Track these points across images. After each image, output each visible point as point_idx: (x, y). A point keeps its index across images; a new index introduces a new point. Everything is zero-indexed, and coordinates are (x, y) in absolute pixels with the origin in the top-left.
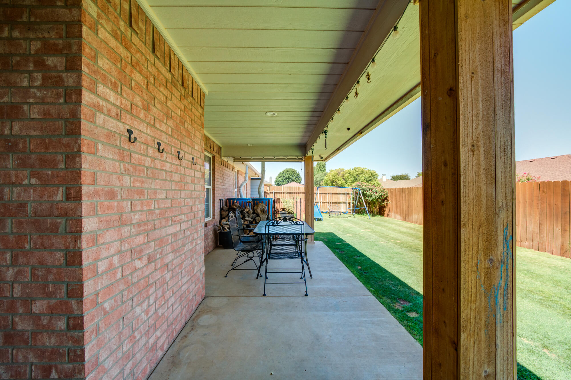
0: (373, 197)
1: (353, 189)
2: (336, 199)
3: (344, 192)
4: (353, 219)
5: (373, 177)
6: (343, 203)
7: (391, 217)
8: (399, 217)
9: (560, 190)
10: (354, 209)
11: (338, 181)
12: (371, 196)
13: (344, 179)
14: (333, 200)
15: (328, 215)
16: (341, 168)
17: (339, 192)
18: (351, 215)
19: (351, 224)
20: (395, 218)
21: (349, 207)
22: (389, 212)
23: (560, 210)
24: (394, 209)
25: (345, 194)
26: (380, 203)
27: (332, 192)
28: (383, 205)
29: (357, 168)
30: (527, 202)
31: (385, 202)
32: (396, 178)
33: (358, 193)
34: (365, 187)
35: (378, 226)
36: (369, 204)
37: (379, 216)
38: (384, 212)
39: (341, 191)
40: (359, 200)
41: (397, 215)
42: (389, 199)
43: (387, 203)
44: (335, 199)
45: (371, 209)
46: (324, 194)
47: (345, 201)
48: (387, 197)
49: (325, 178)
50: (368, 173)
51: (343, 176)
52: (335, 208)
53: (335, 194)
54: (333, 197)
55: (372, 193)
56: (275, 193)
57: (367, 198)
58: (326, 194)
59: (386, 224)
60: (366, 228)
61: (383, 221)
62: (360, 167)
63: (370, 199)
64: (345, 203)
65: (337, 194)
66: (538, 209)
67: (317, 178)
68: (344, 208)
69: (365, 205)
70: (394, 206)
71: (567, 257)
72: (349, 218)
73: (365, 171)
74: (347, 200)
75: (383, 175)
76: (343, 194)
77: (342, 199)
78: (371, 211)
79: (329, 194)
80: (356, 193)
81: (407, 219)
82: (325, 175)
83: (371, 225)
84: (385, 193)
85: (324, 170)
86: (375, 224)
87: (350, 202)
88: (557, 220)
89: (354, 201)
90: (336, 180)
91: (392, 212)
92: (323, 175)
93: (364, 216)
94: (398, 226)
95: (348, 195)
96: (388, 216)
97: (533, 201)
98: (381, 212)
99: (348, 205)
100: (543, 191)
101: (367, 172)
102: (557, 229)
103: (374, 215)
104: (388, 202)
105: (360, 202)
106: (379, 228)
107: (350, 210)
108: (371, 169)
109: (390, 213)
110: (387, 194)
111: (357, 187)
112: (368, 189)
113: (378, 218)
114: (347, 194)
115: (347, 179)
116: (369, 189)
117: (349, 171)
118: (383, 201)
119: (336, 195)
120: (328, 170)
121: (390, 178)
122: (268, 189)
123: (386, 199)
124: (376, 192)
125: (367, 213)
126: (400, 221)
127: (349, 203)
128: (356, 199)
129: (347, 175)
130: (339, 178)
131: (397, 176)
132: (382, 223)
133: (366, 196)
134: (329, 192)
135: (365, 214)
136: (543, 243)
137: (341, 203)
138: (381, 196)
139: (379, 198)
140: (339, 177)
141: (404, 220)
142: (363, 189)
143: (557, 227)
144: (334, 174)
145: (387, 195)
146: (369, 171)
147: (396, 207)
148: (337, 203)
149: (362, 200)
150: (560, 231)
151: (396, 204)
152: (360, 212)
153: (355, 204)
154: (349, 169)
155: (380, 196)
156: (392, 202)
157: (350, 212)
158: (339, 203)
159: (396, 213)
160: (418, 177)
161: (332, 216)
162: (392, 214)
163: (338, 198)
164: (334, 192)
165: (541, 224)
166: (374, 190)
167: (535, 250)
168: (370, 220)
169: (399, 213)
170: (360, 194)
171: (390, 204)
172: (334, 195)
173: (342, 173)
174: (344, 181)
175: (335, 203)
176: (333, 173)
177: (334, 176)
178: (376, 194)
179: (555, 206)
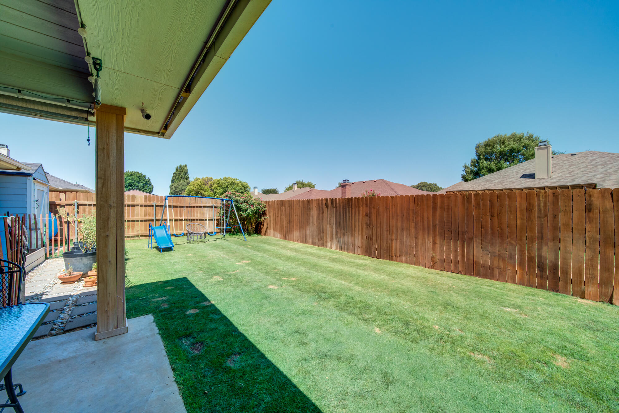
0: (249, 211)
1: (223, 200)
2: (199, 215)
3: (210, 205)
4: (224, 243)
5: (245, 189)
6: (209, 220)
7: (269, 235)
8: (279, 235)
9: (430, 203)
10: (225, 228)
11: (203, 192)
12: (247, 211)
13: (212, 190)
14: (194, 216)
15: (185, 238)
16: (209, 177)
17: (203, 205)
18: (220, 235)
19: (220, 253)
20: (274, 236)
21: (218, 224)
22: (267, 229)
23: (431, 223)
24: (272, 226)
25: (212, 207)
26: (257, 218)
27: (192, 205)
28: (260, 221)
29: (227, 179)
30: (404, 215)
31: (263, 218)
32: (266, 192)
33: (230, 206)
34: (238, 198)
35: (258, 251)
36: (243, 220)
37: (256, 235)
38: (261, 230)
39: (206, 203)
40: (231, 215)
41: (276, 233)
42: (267, 213)
43: (265, 219)
44: (197, 214)
45: (245, 226)
46: (180, 207)
47: (211, 217)
48: (265, 211)
49: (188, 187)
50: (240, 185)
51: (211, 186)
52: (198, 228)
53: (197, 207)
54: (194, 212)
55: (248, 207)
56: (79, 205)
57: (241, 213)
58: (183, 207)
59: (267, 247)
60: (243, 258)
61: (261, 242)
62: (231, 177)
63: (244, 214)
64: (212, 220)
65: (200, 207)
66: (413, 222)
67: (177, 187)
68: (210, 227)
69: (239, 222)
70: (272, 222)
71: (436, 269)
72: (218, 241)
73: (237, 182)
74: (214, 216)
75: (255, 188)
76: (209, 207)
77: (208, 214)
78: (245, 228)
79: (187, 207)
80: (228, 207)
81: (287, 237)
82: (188, 184)
83: (249, 250)
84: (263, 206)
85: (188, 178)
86: (253, 247)
87: (219, 218)
88: (429, 233)
89: (225, 218)
90: (201, 191)
91: (270, 229)
92: (185, 184)
93: (237, 236)
94: (282, 248)
95: (216, 209)
96: (265, 234)
97: (409, 215)
98: (258, 230)
99: (216, 222)
100: (418, 205)
101: (238, 184)
102: (429, 242)
103: (249, 234)
104: (266, 217)
105: (232, 218)
106: (259, 254)
107: (219, 229)
108: (243, 180)
109: (268, 231)
110: (265, 207)
111: (228, 199)
112: (242, 201)
113: (255, 237)
114: (215, 207)
115: (216, 190)
116: (244, 201)
117: (218, 181)
118: (260, 216)
119: (199, 209)
120: (192, 179)
121: (261, 192)
122: (63, 199)
123: (264, 213)
124: (253, 205)
125: (241, 232)
126: (280, 241)
127: (218, 220)
128: (227, 213)
129: (216, 185)
130: (206, 189)
131: (267, 190)
132: (262, 245)
133: (240, 210)
134: (188, 204)
135: (239, 234)
136: (417, 257)
137: (206, 220)
138: (259, 209)
139: (256, 213)
140: (206, 187)
141: (284, 239)
142: (237, 201)
143: (429, 240)
144: (199, 183)
145: (264, 209)
146: (241, 182)
147: (275, 224)
148: (200, 220)
149: (235, 215)
150: (431, 244)
151: (275, 220)
152: (232, 231)
153: (226, 221)
154: (219, 179)
155: (257, 210)
156: (270, 217)
157: (218, 232)
158: (203, 220)
159: (274, 230)
160: (286, 191)
161: (192, 240)
162: (271, 231)
163: (202, 214)
164: (195, 205)
165: (416, 238)
166: (250, 202)
167: (412, 264)
168: (245, 243)
169: (278, 230)
170: (232, 207)
171: (269, 219)
172: (195, 209)
173: (210, 183)
174: (212, 193)
175: (197, 220)
176: (199, 181)
177: (200, 186)
178: (252, 208)
179: (427, 219)
